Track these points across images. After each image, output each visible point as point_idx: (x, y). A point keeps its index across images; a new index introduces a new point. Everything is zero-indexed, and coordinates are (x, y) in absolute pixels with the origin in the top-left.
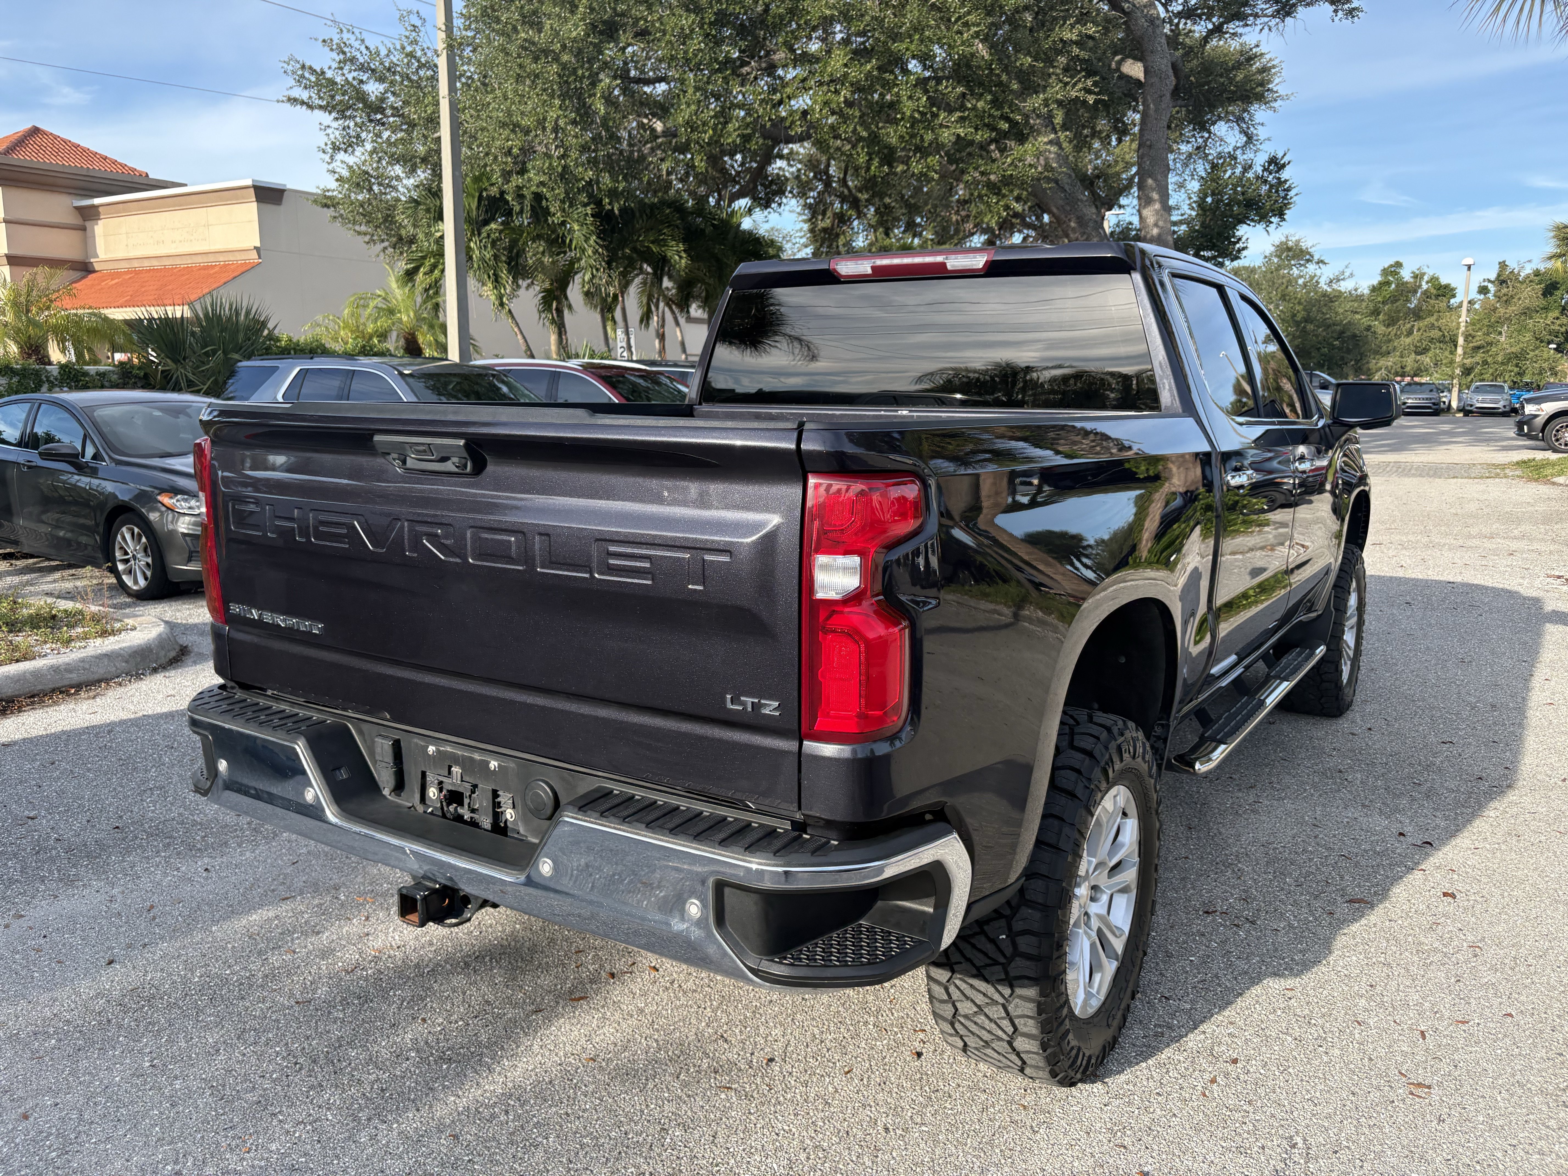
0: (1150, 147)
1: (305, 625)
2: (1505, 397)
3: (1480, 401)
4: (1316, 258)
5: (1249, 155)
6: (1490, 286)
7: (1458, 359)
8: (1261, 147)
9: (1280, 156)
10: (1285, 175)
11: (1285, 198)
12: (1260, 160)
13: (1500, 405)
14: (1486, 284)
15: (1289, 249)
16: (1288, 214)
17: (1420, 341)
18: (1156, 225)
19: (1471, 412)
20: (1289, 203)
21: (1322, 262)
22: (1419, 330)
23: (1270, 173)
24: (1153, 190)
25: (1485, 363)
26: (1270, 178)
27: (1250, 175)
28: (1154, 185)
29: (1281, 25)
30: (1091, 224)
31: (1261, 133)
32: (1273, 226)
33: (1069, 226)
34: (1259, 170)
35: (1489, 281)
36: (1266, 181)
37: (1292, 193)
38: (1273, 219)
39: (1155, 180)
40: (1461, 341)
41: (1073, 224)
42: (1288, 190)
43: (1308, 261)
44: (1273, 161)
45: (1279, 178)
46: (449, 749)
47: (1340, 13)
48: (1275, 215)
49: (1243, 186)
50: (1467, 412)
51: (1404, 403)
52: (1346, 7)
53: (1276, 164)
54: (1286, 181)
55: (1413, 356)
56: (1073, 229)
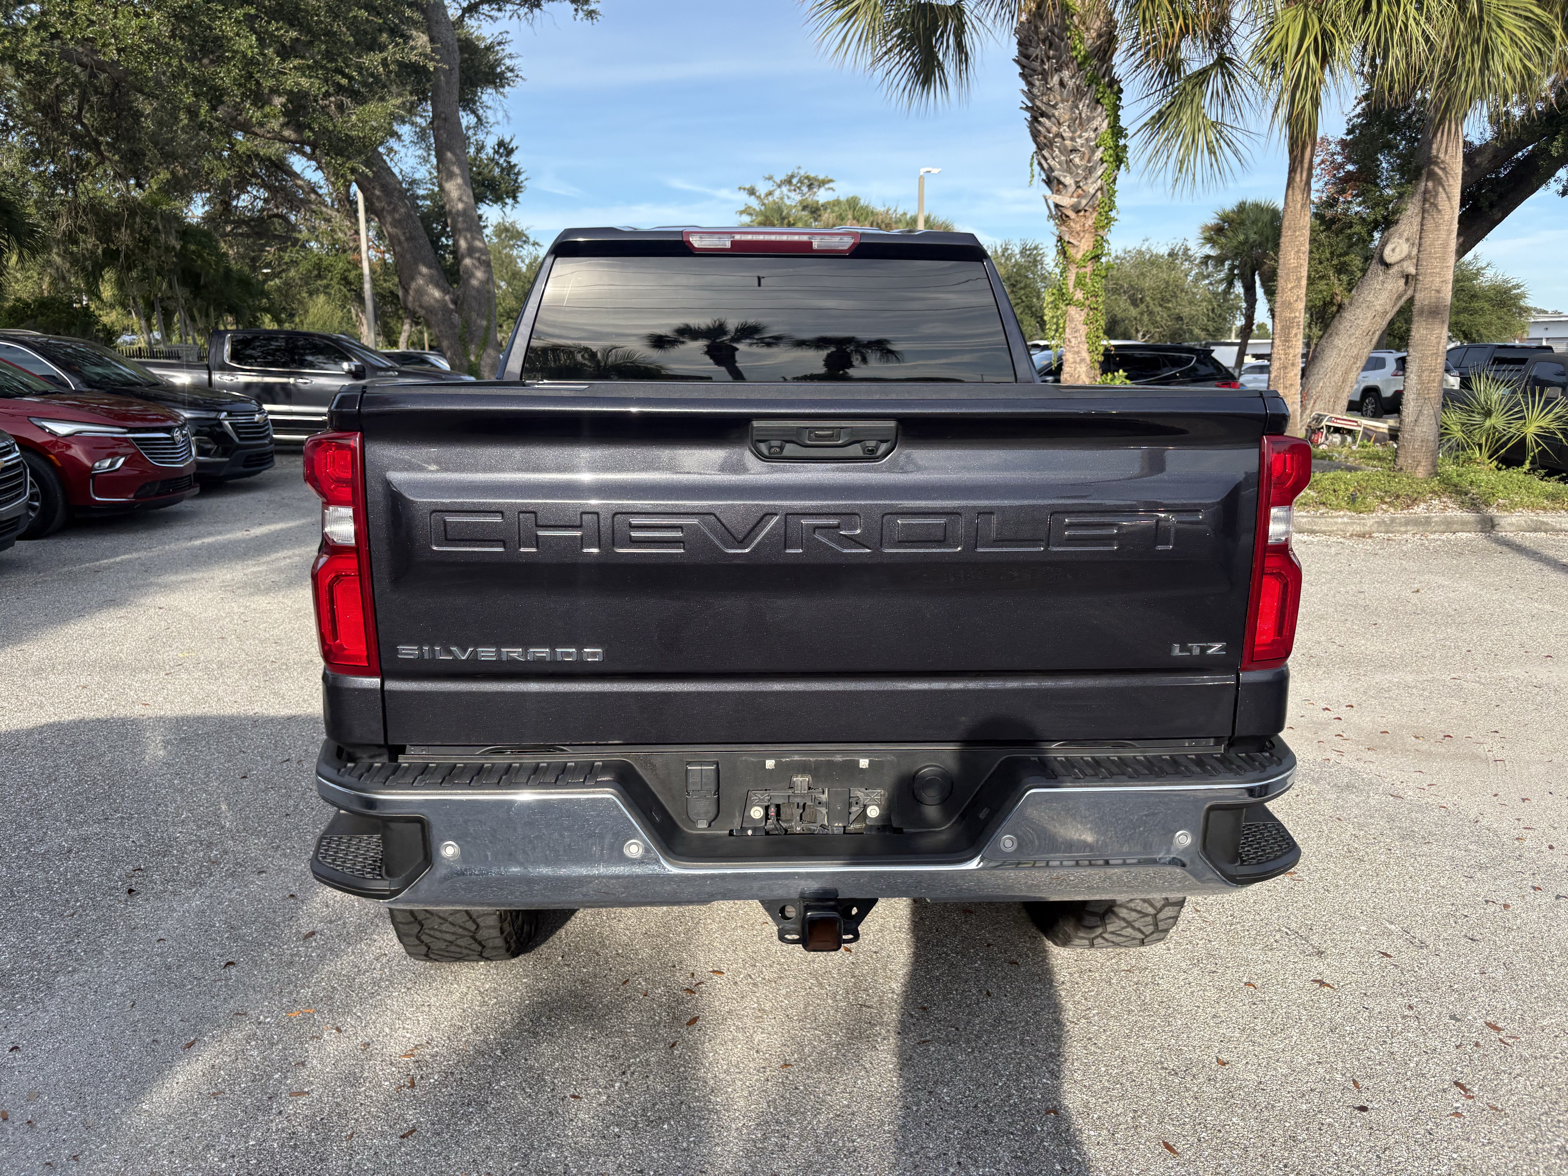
0: (445, 119)
1: (567, 653)
4: (531, 240)
5: (481, 136)
8: (492, 130)
9: (507, 140)
10: (514, 159)
11: (516, 181)
12: (491, 142)
15: (507, 230)
16: (521, 197)
18: (460, 200)
20: (519, 187)
21: (537, 244)
23: (501, 156)
24: (454, 164)
26: (501, 161)
27: (483, 156)
28: (454, 159)
29: (530, 16)
30: (396, 194)
31: (489, 116)
32: (508, 208)
33: (373, 194)
34: (491, 152)
36: (497, 163)
37: (521, 178)
38: (507, 201)
39: (454, 154)
41: (377, 192)
42: (519, 173)
43: (525, 242)
44: (501, 144)
45: (509, 163)
46: (796, 758)
47: (581, 14)
48: (508, 197)
49: (479, 167)
52: (585, 7)
53: (506, 148)
54: (515, 165)
56: (378, 198)
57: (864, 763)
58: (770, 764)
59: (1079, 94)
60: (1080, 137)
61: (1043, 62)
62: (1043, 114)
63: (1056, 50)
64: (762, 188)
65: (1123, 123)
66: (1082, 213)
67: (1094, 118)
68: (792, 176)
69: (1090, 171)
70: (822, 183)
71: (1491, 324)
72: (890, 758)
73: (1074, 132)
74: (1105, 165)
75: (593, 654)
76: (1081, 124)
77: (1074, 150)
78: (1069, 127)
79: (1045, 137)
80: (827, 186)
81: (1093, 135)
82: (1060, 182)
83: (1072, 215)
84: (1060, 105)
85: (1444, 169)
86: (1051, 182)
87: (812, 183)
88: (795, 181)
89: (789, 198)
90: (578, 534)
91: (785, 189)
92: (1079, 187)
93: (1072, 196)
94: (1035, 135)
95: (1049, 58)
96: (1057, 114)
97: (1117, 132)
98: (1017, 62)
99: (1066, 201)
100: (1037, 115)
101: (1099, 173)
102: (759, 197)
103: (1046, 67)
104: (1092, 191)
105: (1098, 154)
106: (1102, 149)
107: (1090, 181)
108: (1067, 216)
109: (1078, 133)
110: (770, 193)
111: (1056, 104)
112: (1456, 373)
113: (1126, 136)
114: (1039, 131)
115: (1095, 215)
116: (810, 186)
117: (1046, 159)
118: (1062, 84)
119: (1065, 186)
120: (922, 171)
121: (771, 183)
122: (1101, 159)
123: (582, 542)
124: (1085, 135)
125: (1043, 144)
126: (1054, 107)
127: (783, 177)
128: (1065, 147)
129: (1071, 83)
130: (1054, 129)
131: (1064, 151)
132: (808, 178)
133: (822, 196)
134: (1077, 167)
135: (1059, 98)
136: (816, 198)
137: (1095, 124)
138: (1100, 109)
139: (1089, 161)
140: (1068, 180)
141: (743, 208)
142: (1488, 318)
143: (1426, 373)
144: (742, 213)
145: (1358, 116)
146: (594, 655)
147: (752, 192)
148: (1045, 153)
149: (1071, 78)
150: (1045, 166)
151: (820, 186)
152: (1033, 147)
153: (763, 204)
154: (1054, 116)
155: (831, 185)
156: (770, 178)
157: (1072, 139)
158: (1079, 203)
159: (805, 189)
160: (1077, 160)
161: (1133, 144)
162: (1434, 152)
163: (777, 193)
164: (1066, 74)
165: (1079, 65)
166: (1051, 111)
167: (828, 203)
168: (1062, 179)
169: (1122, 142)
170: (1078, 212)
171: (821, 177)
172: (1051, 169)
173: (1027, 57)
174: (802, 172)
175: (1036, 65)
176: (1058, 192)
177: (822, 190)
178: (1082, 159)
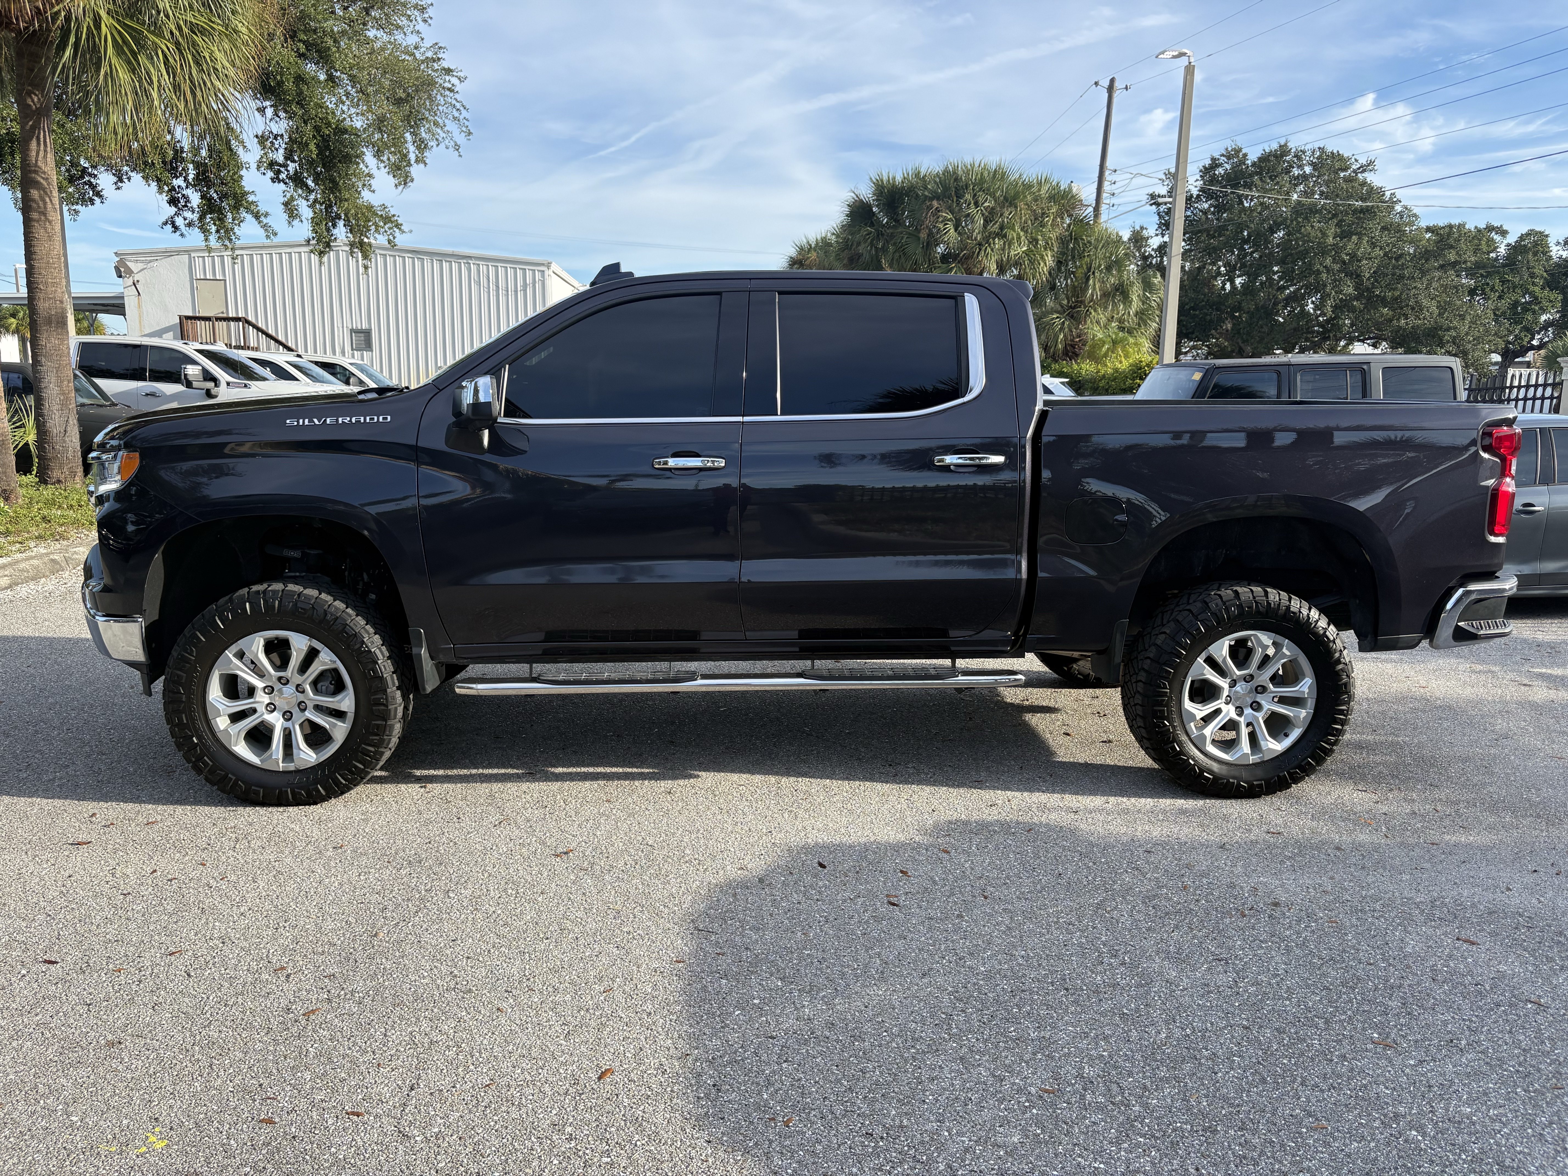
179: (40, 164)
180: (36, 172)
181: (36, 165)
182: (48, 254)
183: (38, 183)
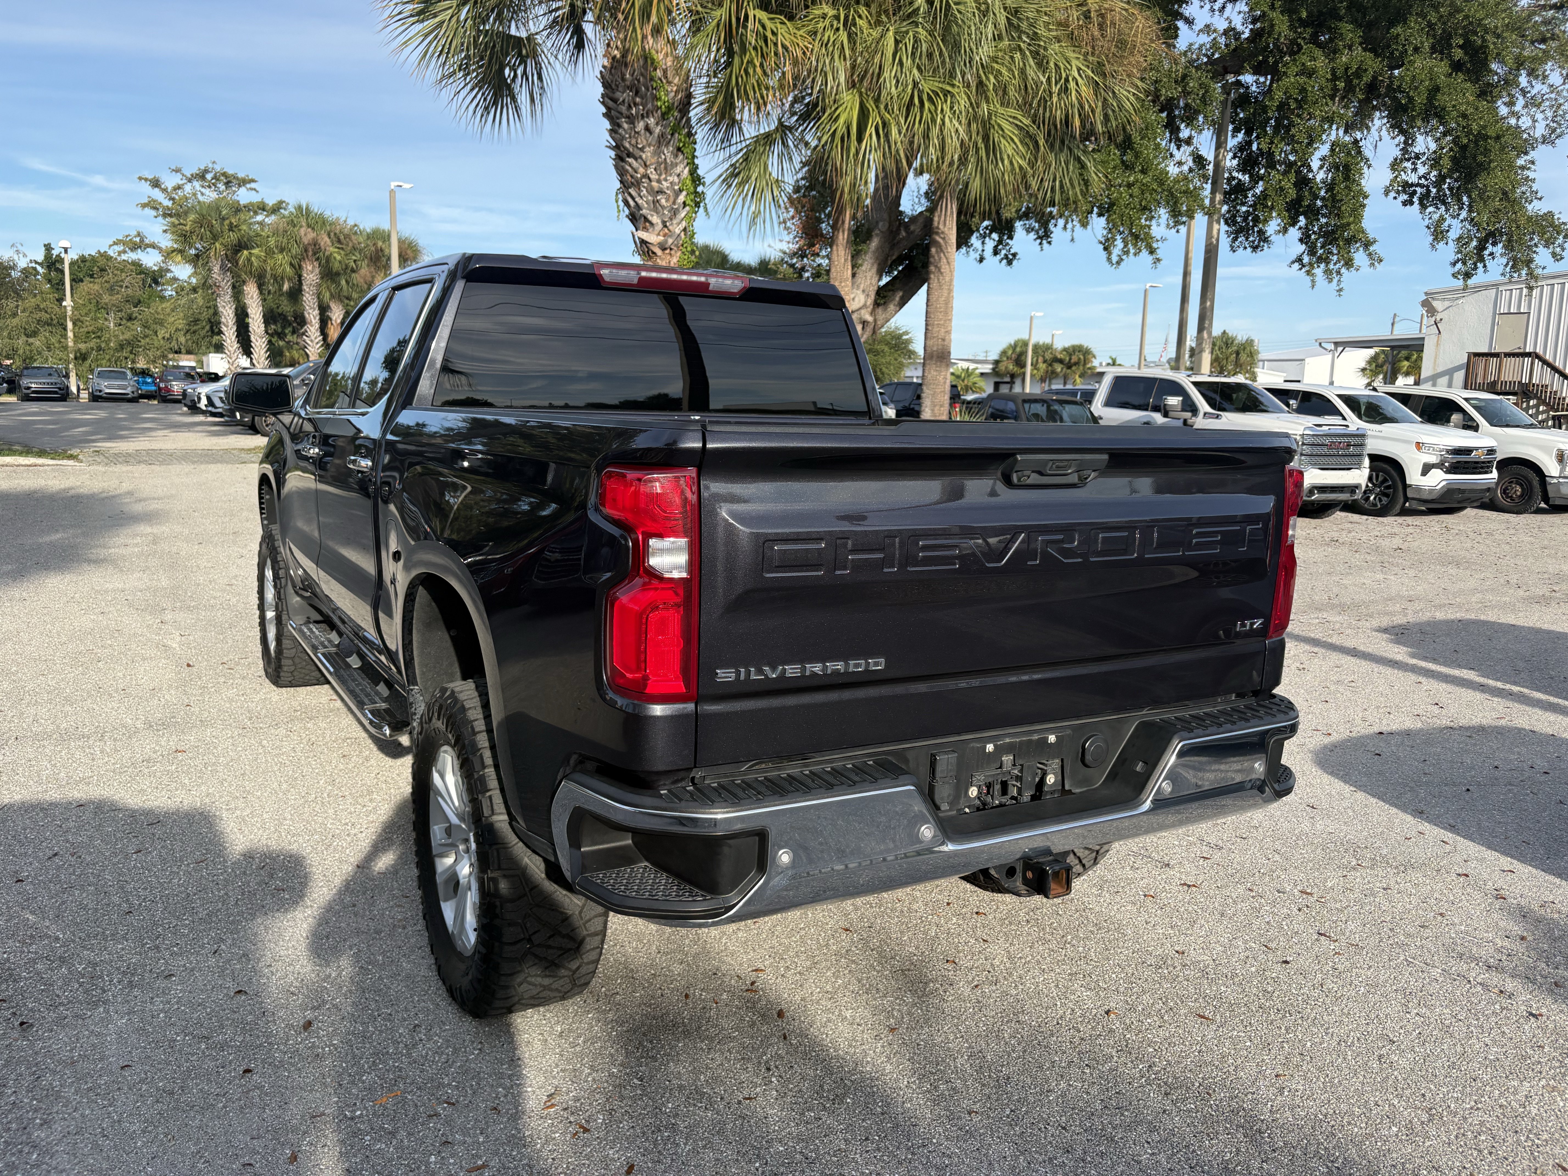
1: (857, 666)
2: (132, 383)
3: (108, 387)
6: (39, 268)
7: (71, 344)
13: (129, 390)
14: (33, 265)
17: (27, 323)
19: (101, 397)
22: (24, 311)
25: (99, 349)
35: (36, 262)
40: (70, 325)
46: (1008, 740)
50: (96, 398)
51: (29, 388)
55: (24, 338)
57: (1052, 738)
58: (990, 747)
59: (662, 141)
60: (666, 180)
61: (630, 107)
62: (629, 155)
63: (642, 98)
64: (170, 181)
65: (700, 172)
66: (668, 251)
67: (676, 165)
68: (206, 171)
69: (675, 213)
70: (243, 182)
71: (889, 364)
72: (1069, 732)
73: (660, 175)
74: (687, 208)
75: (878, 664)
76: (666, 168)
77: (661, 192)
78: (655, 169)
79: (632, 177)
80: (248, 186)
81: (676, 180)
82: (646, 220)
83: (659, 252)
84: (647, 149)
85: (944, 239)
86: (636, 218)
87: (230, 181)
88: (209, 176)
89: (202, 194)
90: (882, 556)
91: (197, 184)
92: (665, 226)
93: (658, 234)
94: (621, 172)
95: (635, 104)
96: (644, 156)
97: (696, 179)
98: (603, 103)
99: (652, 237)
100: (622, 155)
101: (683, 215)
102: (164, 190)
103: (634, 111)
104: (677, 231)
105: (682, 198)
106: (684, 193)
107: (675, 222)
108: (654, 253)
109: (663, 176)
110: (179, 187)
111: (643, 147)
112: (892, 406)
113: (704, 184)
114: (627, 171)
115: (679, 253)
116: (228, 184)
117: (633, 199)
118: (647, 129)
119: (652, 224)
120: (393, 185)
121: (179, 175)
122: (684, 203)
123: (883, 563)
124: (670, 179)
125: (628, 183)
126: (642, 150)
127: (195, 171)
128: (652, 188)
129: (658, 130)
130: (641, 170)
131: (651, 191)
132: (224, 174)
133: (244, 196)
134: (663, 207)
135: (645, 142)
136: (235, 197)
137: (678, 169)
138: (681, 157)
139: (674, 203)
140: (655, 219)
141: (146, 201)
142: (888, 359)
143: (937, 408)
144: (144, 206)
145: (802, 179)
146: (876, 664)
147: (156, 183)
148: (631, 191)
149: (657, 124)
150: (632, 203)
151: (240, 186)
152: (618, 185)
153: (173, 199)
154: (641, 157)
155: (253, 185)
156: (177, 171)
157: (659, 181)
158: (666, 241)
159: (222, 187)
160: (663, 202)
161: (711, 192)
162: (935, 224)
163: (188, 188)
164: (651, 121)
165: (663, 114)
166: (637, 153)
167: (251, 204)
168: (649, 217)
169: (700, 189)
170: (664, 249)
171: (241, 175)
172: (638, 207)
173: (615, 101)
174: (218, 168)
175: (623, 109)
176: (645, 229)
177: (243, 190)
178: (667, 200)
179: (941, 227)
180: (937, 233)
181: (938, 228)
182: (937, 300)
183: (938, 243)
